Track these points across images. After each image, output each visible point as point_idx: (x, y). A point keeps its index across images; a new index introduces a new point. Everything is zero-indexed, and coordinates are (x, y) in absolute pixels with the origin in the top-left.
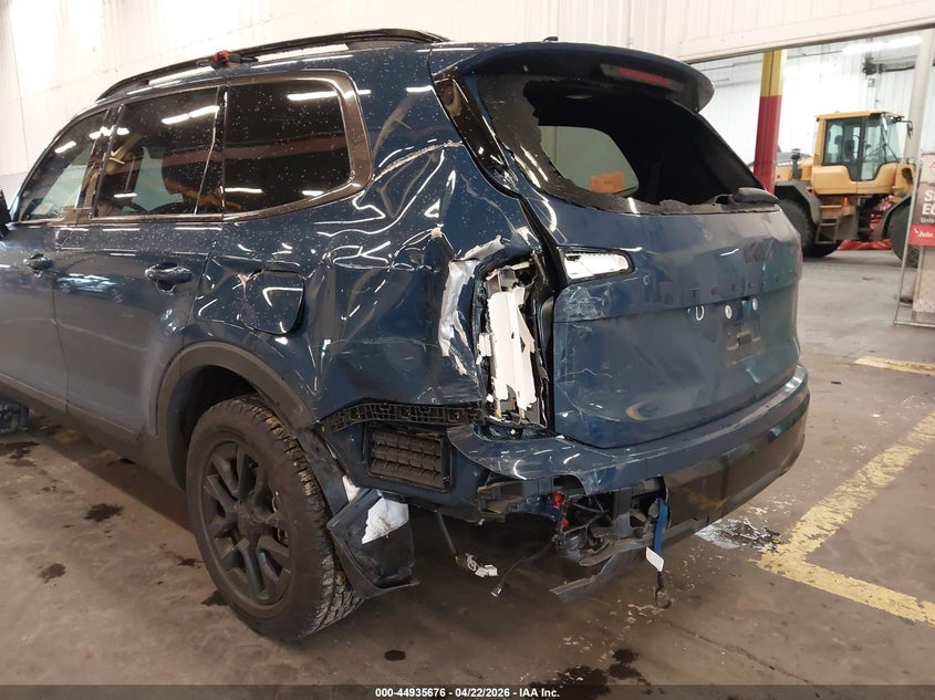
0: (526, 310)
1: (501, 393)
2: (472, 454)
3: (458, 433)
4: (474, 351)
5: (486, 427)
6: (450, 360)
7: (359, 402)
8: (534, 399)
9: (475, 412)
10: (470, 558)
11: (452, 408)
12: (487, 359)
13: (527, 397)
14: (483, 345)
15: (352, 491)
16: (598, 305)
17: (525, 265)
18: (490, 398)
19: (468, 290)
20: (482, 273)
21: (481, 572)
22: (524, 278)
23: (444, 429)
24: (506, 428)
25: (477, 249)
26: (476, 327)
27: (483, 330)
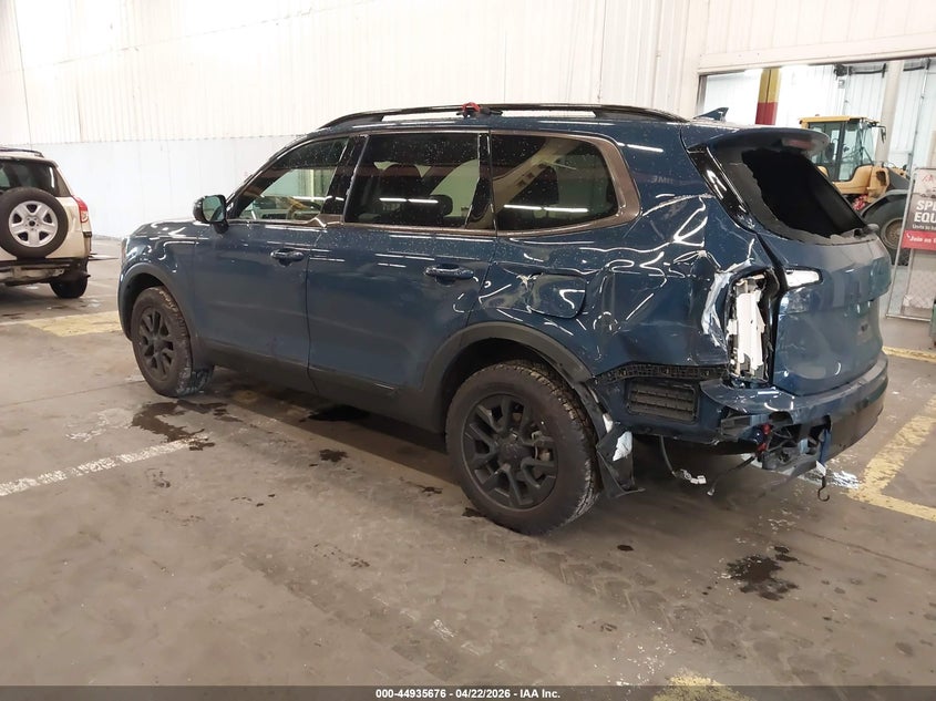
0: (761, 305)
1: (741, 359)
2: (719, 398)
3: (709, 385)
4: (724, 330)
5: (728, 381)
6: (709, 336)
7: (628, 364)
8: (762, 363)
9: (722, 372)
10: (685, 472)
11: (705, 368)
12: (732, 336)
13: (757, 361)
14: (731, 327)
15: (609, 425)
16: (803, 303)
17: (761, 277)
18: (733, 362)
19: (724, 291)
20: (734, 281)
21: (693, 481)
22: (760, 284)
23: (697, 382)
24: (740, 381)
25: (735, 266)
26: (726, 316)
27: (731, 317)
